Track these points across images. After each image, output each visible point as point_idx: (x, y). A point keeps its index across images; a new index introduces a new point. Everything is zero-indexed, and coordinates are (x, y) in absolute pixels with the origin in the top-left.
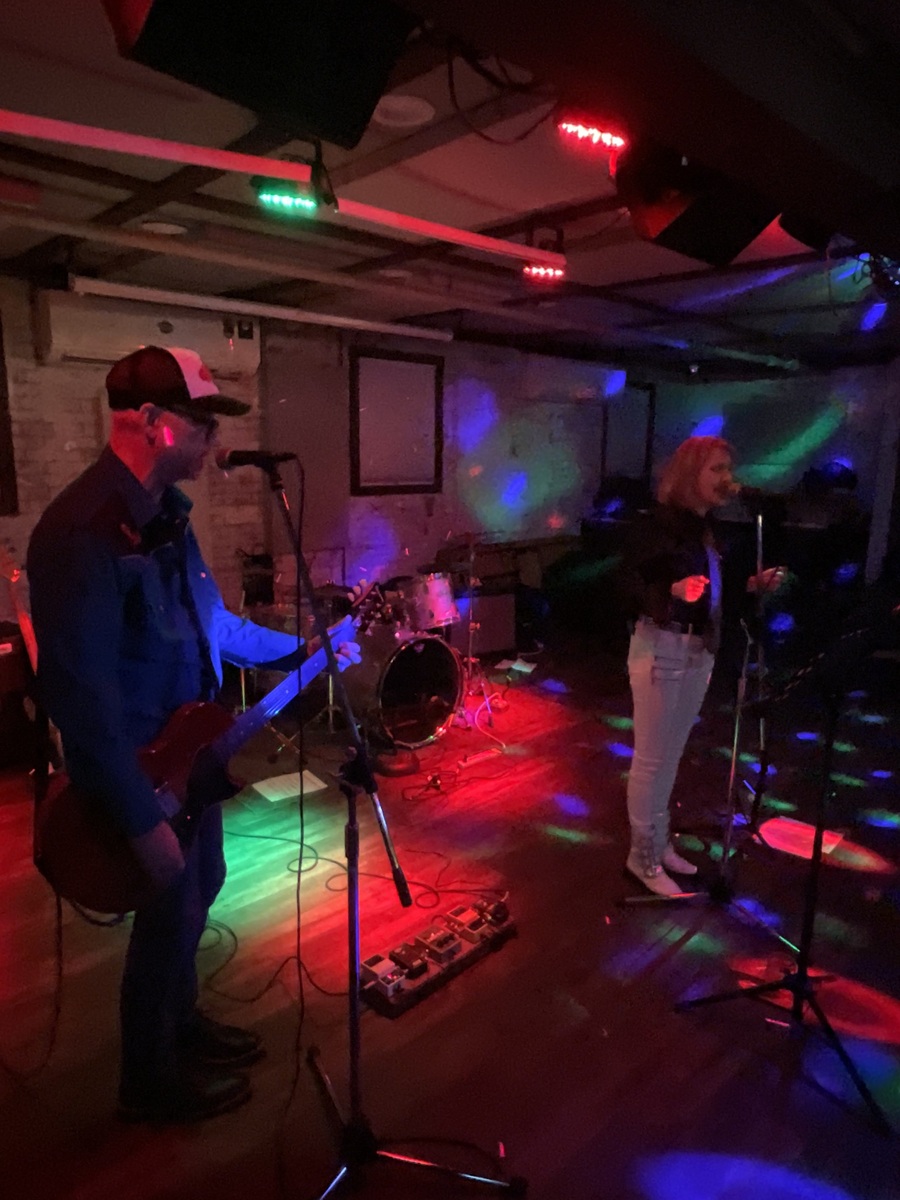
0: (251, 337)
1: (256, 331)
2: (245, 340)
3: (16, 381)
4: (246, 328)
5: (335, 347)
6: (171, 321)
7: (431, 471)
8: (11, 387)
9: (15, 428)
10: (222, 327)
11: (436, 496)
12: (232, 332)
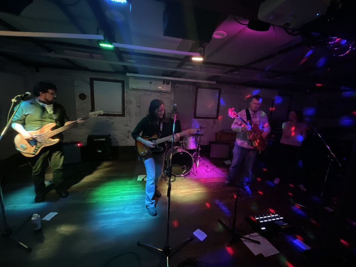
0: (169, 84)
1: (170, 83)
2: (168, 85)
3: (126, 93)
4: (168, 82)
5: (192, 86)
6: (152, 81)
7: (215, 113)
8: (125, 94)
9: (125, 101)
10: (162, 82)
11: (217, 120)
12: (165, 83)
